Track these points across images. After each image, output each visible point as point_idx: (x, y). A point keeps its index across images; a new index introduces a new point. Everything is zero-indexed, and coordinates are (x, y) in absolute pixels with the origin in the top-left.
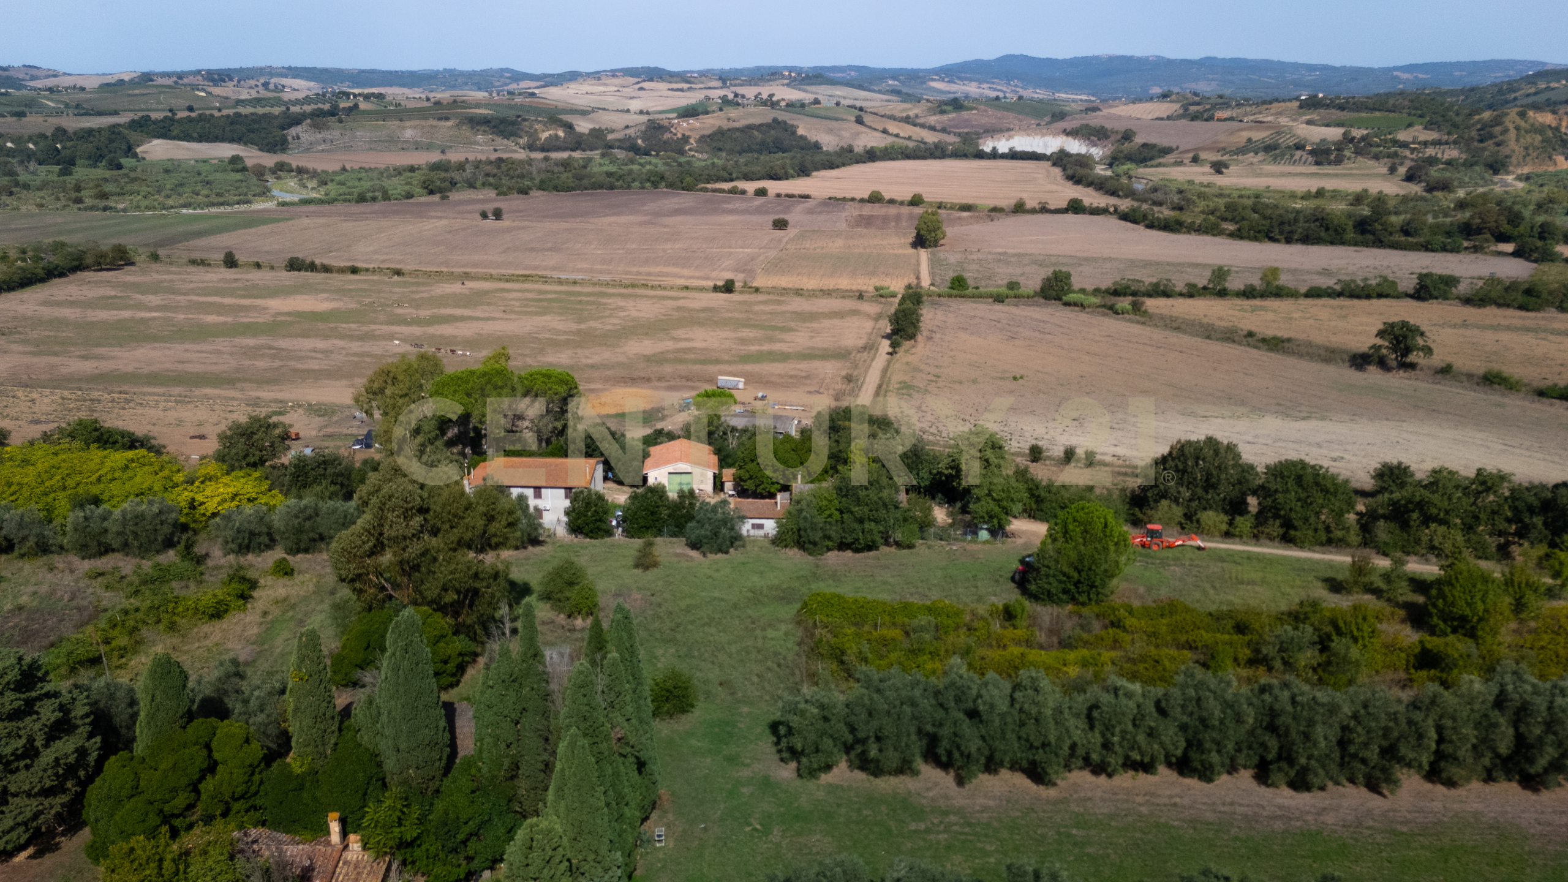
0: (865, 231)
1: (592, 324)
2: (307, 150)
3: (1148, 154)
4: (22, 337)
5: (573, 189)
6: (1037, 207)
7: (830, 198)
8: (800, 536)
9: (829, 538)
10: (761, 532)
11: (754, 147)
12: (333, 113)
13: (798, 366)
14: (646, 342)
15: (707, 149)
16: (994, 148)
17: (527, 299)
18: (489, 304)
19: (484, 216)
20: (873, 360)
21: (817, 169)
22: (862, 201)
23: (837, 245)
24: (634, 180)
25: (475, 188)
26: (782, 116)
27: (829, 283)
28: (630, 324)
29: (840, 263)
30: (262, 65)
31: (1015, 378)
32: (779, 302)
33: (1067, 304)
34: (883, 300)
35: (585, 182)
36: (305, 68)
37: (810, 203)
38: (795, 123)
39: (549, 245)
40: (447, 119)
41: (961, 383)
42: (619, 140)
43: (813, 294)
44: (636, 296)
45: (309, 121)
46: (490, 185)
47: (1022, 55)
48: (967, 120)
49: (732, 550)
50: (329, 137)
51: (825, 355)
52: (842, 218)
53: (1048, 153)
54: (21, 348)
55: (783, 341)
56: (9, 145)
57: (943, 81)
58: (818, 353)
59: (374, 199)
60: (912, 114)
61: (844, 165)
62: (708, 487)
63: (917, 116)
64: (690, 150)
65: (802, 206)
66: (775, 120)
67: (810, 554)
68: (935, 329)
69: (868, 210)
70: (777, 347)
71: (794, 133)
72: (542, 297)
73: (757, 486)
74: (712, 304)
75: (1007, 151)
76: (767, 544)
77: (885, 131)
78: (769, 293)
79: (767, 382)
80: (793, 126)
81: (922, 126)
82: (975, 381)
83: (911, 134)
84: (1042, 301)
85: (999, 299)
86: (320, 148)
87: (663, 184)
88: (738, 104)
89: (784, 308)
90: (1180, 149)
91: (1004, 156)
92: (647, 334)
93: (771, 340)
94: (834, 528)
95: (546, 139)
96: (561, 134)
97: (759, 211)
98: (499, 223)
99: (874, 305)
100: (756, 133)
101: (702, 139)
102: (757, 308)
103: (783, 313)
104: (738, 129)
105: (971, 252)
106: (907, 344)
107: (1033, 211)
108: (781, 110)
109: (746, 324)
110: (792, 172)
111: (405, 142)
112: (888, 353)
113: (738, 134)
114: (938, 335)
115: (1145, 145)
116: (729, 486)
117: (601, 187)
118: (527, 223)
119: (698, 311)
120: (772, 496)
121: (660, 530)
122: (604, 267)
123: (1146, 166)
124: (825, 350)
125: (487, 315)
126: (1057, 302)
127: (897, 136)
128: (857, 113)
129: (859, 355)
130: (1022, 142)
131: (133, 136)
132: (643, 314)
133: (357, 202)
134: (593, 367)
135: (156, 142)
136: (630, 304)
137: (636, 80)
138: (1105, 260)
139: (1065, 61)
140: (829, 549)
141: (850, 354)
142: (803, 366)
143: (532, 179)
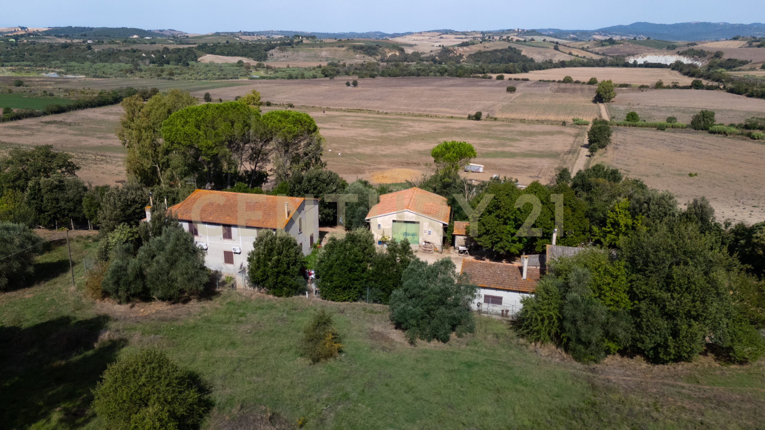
0: (562, 94)
1: (391, 133)
2: (276, 60)
3: (732, 64)
4: (78, 127)
5: (398, 76)
6: (671, 85)
7: (540, 81)
8: (562, 329)
9: (613, 338)
10: (498, 308)
11: (497, 60)
12: (290, 44)
13: (523, 161)
14: (421, 144)
15: (472, 61)
16: (635, 61)
17: (356, 121)
18: (335, 122)
19: (348, 84)
20: (576, 159)
21: (532, 70)
22: (559, 82)
23: (547, 100)
24: (431, 72)
25: (349, 75)
26: (513, 46)
27: (543, 118)
28: (414, 134)
29: (547, 108)
30: (269, 30)
31: (690, 175)
32: (509, 126)
33: (713, 132)
34: (579, 126)
35: (405, 72)
36: (287, 31)
37: (528, 83)
38: (520, 49)
39: (378, 97)
40: (343, 46)
41: (647, 176)
42: (427, 57)
43: (531, 122)
44: (421, 121)
45: (278, 47)
46: (357, 73)
47: (645, 22)
48: (616, 50)
49: (453, 336)
50: (286, 55)
51: (541, 155)
52: (547, 89)
53: (668, 64)
54: (72, 132)
55: (511, 146)
56: (144, 55)
57: (601, 35)
58: (536, 153)
59: (297, 78)
60: (585, 46)
61: (547, 68)
62: (437, 239)
63: (588, 47)
64: (463, 62)
65: (524, 84)
66: (510, 47)
67: (577, 359)
68: (618, 143)
69: (563, 86)
70: (507, 149)
71: (520, 54)
72: (366, 119)
73: (493, 244)
74: (466, 126)
75: (642, 63)
76: (504, 328)
77: (570, 54)
78: (503, 121)
79: (500, 169)
80: (519, 50)
81: (592, 52)
82: (658, 175)
83: (584, 55)
84: (693, 130)
85: (661, 128)
86: (282, 60)
87: (447, 74)
88: (490, 41)
89: (512, 129)
90: (753, 62)
91: (641, 66)
92: (423, 139)
93: (503, 145)
94: (623, 323)
95: (390, 56)
96: (397, 54)
97: (498, 85)
98: (355, 88)
99: (573, 129)
100: (499, 54)
101: (470, 56)
102: (495, 128)
103: (511, 131)
104: (489, 52)
105: (633, 105)
106: (600, 151)
107: (668, 87)
108: (513, 42)
109: (487, 136)
110: (518, 70)
111: (322, 57)
112: (587, 156)
113: (489, 54)
114: (622, 147)
115: (729, 60)
116: (460, 240)
117: (413, 75)
118: (369, 89)
119: (457, 129)
120: (510, 257)
121: (360, 292)
122: (406, 108)
123: (732, 71)
124: (541, 152)
125: (331, 127)
126: (706, 131)
127: (577, 56)
128: (555, 44)
129: (566, 156)
130: (652, 59)
131: (198, 53)
132: (423, 130)
133: (288, 79)
134: (385, 156)
135: (208, 55)
136: (416, 124)
137: (439, 34)
138: (728, 111)
139: (670, 25)
140: (608, 352)
141: (559, 155)
142: (526, 160)
143: (378, 71)
